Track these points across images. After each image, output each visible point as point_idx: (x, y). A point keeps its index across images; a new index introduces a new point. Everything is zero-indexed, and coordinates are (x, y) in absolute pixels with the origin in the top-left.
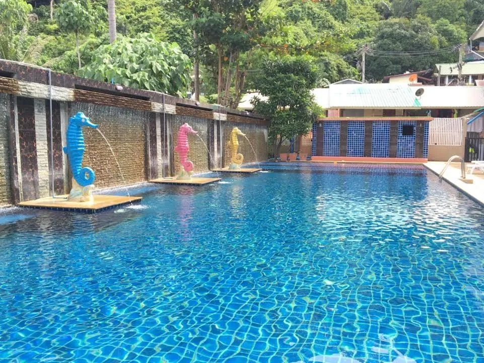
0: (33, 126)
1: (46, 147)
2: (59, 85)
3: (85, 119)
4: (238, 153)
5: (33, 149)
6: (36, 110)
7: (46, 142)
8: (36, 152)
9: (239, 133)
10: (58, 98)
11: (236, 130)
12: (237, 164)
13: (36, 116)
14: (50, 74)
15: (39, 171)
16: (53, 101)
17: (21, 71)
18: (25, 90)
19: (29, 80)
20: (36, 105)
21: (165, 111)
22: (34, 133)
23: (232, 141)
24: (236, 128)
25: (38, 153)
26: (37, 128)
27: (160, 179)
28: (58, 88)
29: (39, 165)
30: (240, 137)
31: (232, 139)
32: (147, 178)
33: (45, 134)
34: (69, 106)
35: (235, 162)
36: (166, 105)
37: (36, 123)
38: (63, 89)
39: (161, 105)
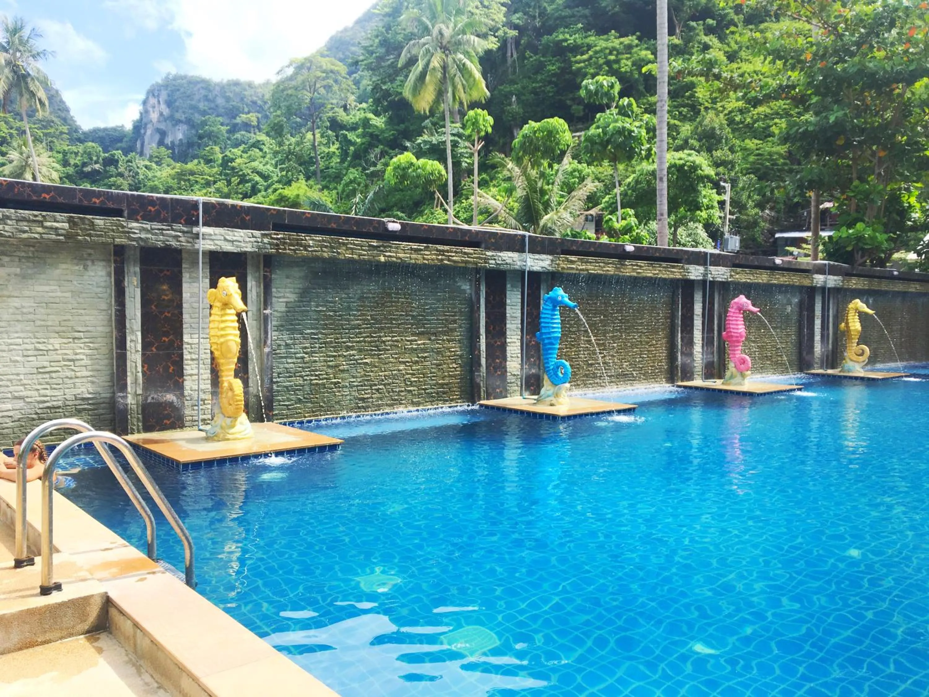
0: (503, 305)
1: (519, 333)
2: (539, 253)
3: (562, 297)
4: (858, 344)
5: (503, 334)
6: (508, 286)
7: (520, 326)
8: (506, 338)
9: (861, 310)
10: (536, 268)
11: (858, 304)
12: (856, 364)
13: (508, 293)
14: (527, 239)
15: (508, 363)
16: (529, 272)
17: (490, 238)
18: (493, 262)
19: (501, 250)
20: (508, 279)
21: (710, 278)
22: (505, 314)
23: (847, 324)
24: (858, 301)
25: (508, 340)
26: (508, 308)
27: (698, 382)
28: (537, 256)
29: (508, 355)
30: (863, 316)
31: (847, 320)
32: (671, 379)
33: (520, 315)
34: (553, 279)
35: (851, 360)
36: (712, 268)
37: (508, 301)
38: (544, 256)
39: (701, 269)
